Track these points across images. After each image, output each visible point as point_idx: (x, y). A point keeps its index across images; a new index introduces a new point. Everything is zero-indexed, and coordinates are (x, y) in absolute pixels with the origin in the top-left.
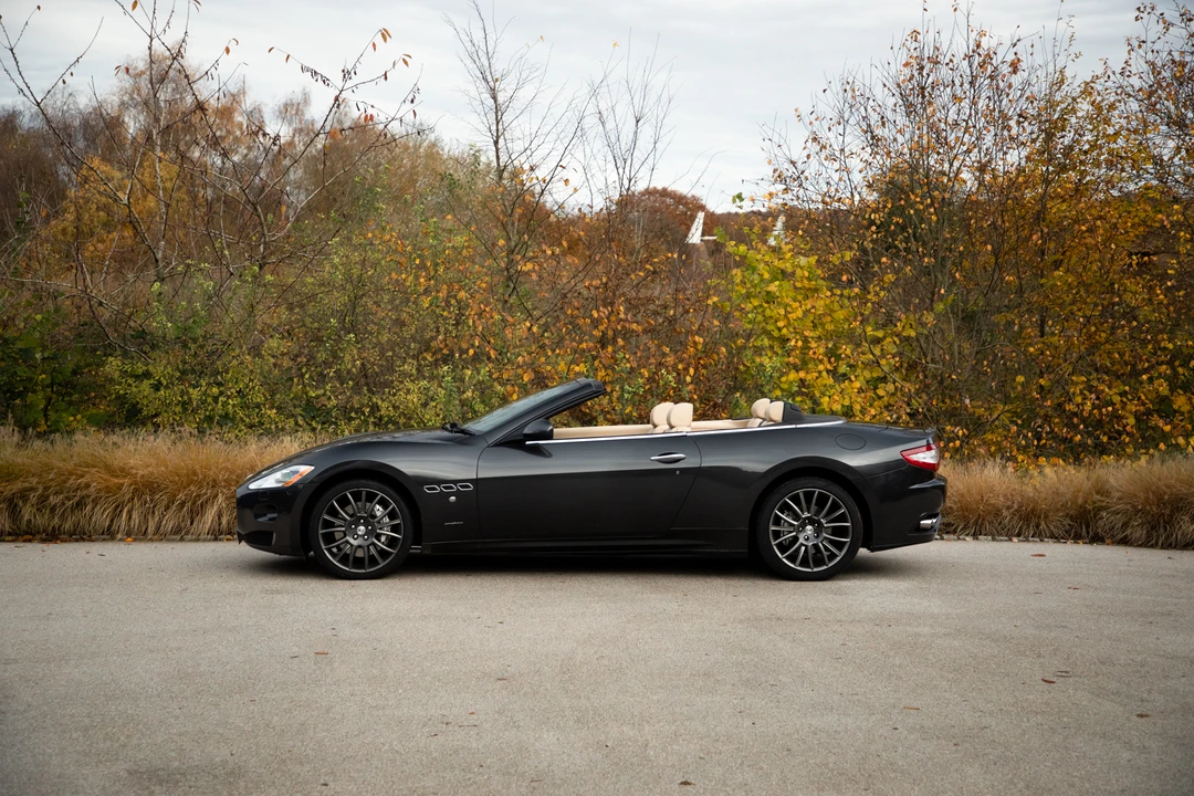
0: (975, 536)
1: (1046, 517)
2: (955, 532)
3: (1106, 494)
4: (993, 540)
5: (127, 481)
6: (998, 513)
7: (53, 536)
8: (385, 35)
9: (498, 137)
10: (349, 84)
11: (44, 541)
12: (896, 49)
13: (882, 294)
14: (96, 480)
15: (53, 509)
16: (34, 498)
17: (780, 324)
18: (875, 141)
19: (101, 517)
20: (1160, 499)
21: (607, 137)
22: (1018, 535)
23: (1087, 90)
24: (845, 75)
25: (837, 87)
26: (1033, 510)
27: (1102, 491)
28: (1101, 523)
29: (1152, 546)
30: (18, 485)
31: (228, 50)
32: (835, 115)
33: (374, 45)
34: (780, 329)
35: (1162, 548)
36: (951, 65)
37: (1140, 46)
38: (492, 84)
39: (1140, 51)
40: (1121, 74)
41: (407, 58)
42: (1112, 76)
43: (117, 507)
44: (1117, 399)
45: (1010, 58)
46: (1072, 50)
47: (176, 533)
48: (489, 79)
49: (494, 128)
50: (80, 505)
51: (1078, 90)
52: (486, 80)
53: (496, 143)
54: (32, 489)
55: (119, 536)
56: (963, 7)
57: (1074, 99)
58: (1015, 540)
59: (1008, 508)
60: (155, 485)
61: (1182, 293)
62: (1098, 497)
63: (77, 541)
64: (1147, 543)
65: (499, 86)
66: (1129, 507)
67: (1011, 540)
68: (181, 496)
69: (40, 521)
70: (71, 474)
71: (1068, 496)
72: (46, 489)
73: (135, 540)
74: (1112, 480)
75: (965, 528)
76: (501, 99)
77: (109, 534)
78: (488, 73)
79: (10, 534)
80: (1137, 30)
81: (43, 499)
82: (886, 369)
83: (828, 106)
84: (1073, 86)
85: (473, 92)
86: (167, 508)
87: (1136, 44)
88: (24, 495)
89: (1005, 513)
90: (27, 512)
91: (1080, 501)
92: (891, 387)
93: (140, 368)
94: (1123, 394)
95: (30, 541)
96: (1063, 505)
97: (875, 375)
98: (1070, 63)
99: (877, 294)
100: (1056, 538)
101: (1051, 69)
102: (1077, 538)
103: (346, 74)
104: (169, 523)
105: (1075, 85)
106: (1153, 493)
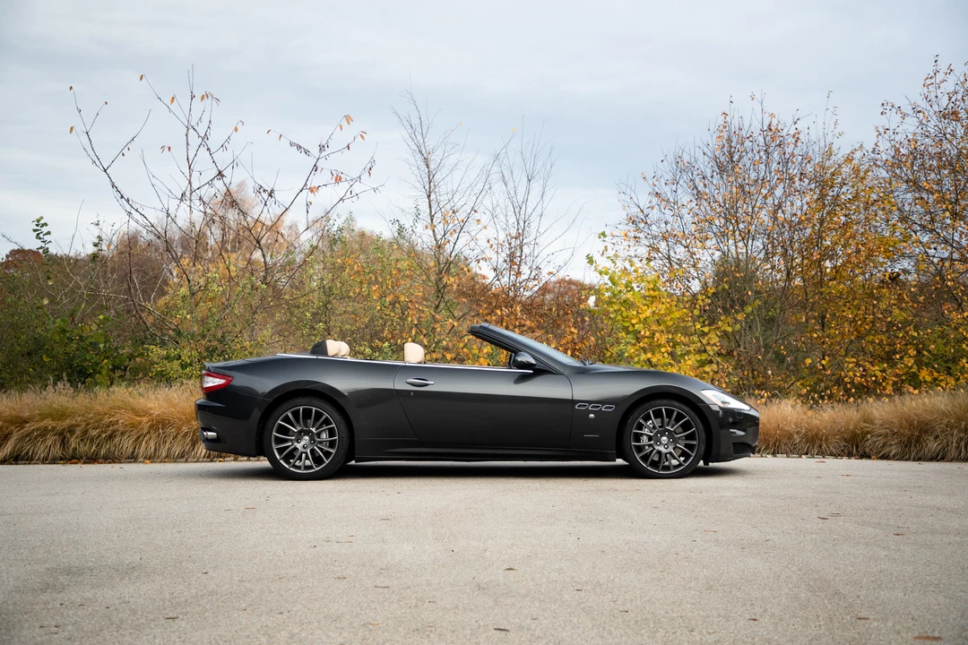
0: (774, 454)
1: (827, 439)
2: (759, 452)
3: (872, 422)
4: (788, 457)
5: (145, 419)
6: (790, 436)
7: (92, 459)
8: (348, 119)
9: (430, 192)
10: (324, 154)
11: (85, 463)
12: (712, 131)
13: (707, 300)
14: (123, 418)
15: (92, 440)
16: (78, 431)
17: (634, 321)
18: (699, 196)
19: (127, 444)
20: (911, 425)
21: (509, 193)
22: (807, 454)
23: (849, 159)
24: (677, 151)
25: (671, 158)
26: (817, 435)
27: (868, 420)
28: (868, 443)
29: (906, 460)
30: (67, 422)
31: (236, 129)
32: (669, 177)
33: (341, 126)
34: (633, 325)
35: (913, 460)
36: (751, 139)
37: (885, 133)
38: (425, 155)
39: (886, 136)
40: (873, 152)
41: (364, 134)
42: (866, 154)
43: (139, 437)
44: (878, 373)
45: (792, 131)
46: (836, 132)
47: (182, 457)
48: (424, 152)
49: (427, 187)
50: (111, 437)
51: (842, 159)
52: (421, 152)
53: (429, 196)
54: (78, 426)
55: (140, 460)
56: (758, 97)
57: (840, 166)
58: (804, 456)
59: (798, 433)
60: (167, 422)
61: (922, 298)
62: (865, 424)
63: (110, 463)
64: (902, 457)
65: (432, 157)
66: (888, 431)
67: (800, 457)
68: (185, 429)
69: (83, 449)
70: (105, 414)
71: (843, 424)
72: (88, 424)
73: (151, 462)
74: (874, 412)
75: (767, 448)
76: (432, 166)
77: (133, 458)
78: (422, 148)
79: (61, 459)
80: (883, 122)
81: (85, 432)
82: (711, 353)
83: (666, 171)
84: (839, 157)
85: (412, 161)
86: (175, 438)
87: (882, 131)
88: (71, 430)
89: (795, 436)
90: (73, 442)
91: (851, 428)
92: (714, 367)
93: (173, 353)
94: (883, 371)
95: (76, 463)
96: (838, 431)
97: (703, 358)
98: (835, 140)
99: (703, 300)
100: (835, 456)
101: (822, 145)
102: (850, 455)
103: (322, 148)
104: (177, 450)
105: (839, 156)
106: (906, 420)
